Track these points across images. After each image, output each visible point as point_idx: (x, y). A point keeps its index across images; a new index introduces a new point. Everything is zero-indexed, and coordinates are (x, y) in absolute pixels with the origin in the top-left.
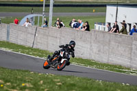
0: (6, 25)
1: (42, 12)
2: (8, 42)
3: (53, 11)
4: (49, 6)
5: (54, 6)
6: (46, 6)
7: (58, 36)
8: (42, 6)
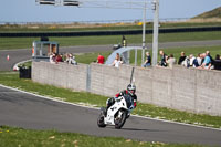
0: (85, 66)
1: (141, 42)
2: (89, 93)
3: (160, 41)
4: (151, 32)
5: (161, 31)
6: (147, 32)
7: (169, 80)
8: (141, 32)
